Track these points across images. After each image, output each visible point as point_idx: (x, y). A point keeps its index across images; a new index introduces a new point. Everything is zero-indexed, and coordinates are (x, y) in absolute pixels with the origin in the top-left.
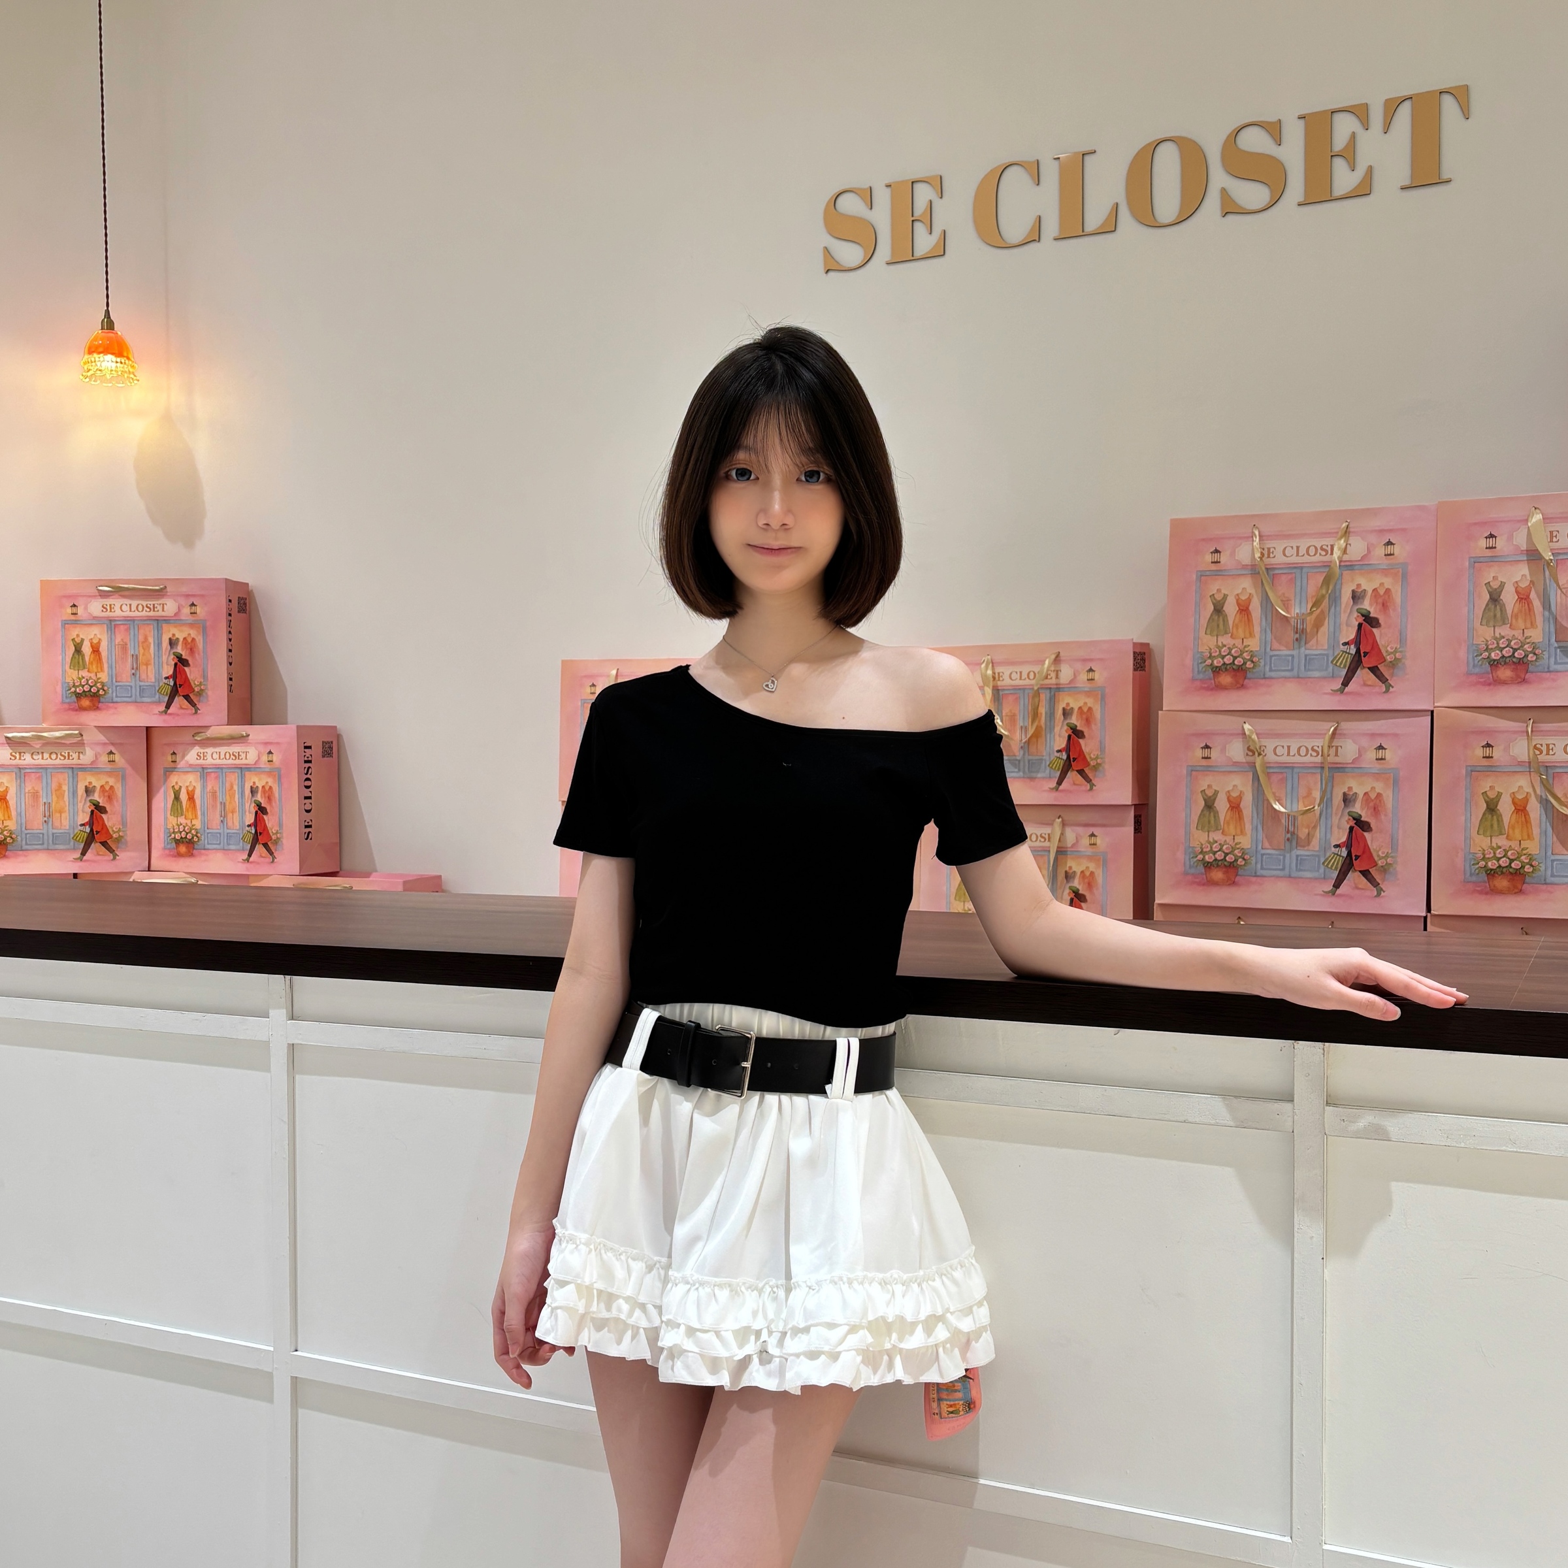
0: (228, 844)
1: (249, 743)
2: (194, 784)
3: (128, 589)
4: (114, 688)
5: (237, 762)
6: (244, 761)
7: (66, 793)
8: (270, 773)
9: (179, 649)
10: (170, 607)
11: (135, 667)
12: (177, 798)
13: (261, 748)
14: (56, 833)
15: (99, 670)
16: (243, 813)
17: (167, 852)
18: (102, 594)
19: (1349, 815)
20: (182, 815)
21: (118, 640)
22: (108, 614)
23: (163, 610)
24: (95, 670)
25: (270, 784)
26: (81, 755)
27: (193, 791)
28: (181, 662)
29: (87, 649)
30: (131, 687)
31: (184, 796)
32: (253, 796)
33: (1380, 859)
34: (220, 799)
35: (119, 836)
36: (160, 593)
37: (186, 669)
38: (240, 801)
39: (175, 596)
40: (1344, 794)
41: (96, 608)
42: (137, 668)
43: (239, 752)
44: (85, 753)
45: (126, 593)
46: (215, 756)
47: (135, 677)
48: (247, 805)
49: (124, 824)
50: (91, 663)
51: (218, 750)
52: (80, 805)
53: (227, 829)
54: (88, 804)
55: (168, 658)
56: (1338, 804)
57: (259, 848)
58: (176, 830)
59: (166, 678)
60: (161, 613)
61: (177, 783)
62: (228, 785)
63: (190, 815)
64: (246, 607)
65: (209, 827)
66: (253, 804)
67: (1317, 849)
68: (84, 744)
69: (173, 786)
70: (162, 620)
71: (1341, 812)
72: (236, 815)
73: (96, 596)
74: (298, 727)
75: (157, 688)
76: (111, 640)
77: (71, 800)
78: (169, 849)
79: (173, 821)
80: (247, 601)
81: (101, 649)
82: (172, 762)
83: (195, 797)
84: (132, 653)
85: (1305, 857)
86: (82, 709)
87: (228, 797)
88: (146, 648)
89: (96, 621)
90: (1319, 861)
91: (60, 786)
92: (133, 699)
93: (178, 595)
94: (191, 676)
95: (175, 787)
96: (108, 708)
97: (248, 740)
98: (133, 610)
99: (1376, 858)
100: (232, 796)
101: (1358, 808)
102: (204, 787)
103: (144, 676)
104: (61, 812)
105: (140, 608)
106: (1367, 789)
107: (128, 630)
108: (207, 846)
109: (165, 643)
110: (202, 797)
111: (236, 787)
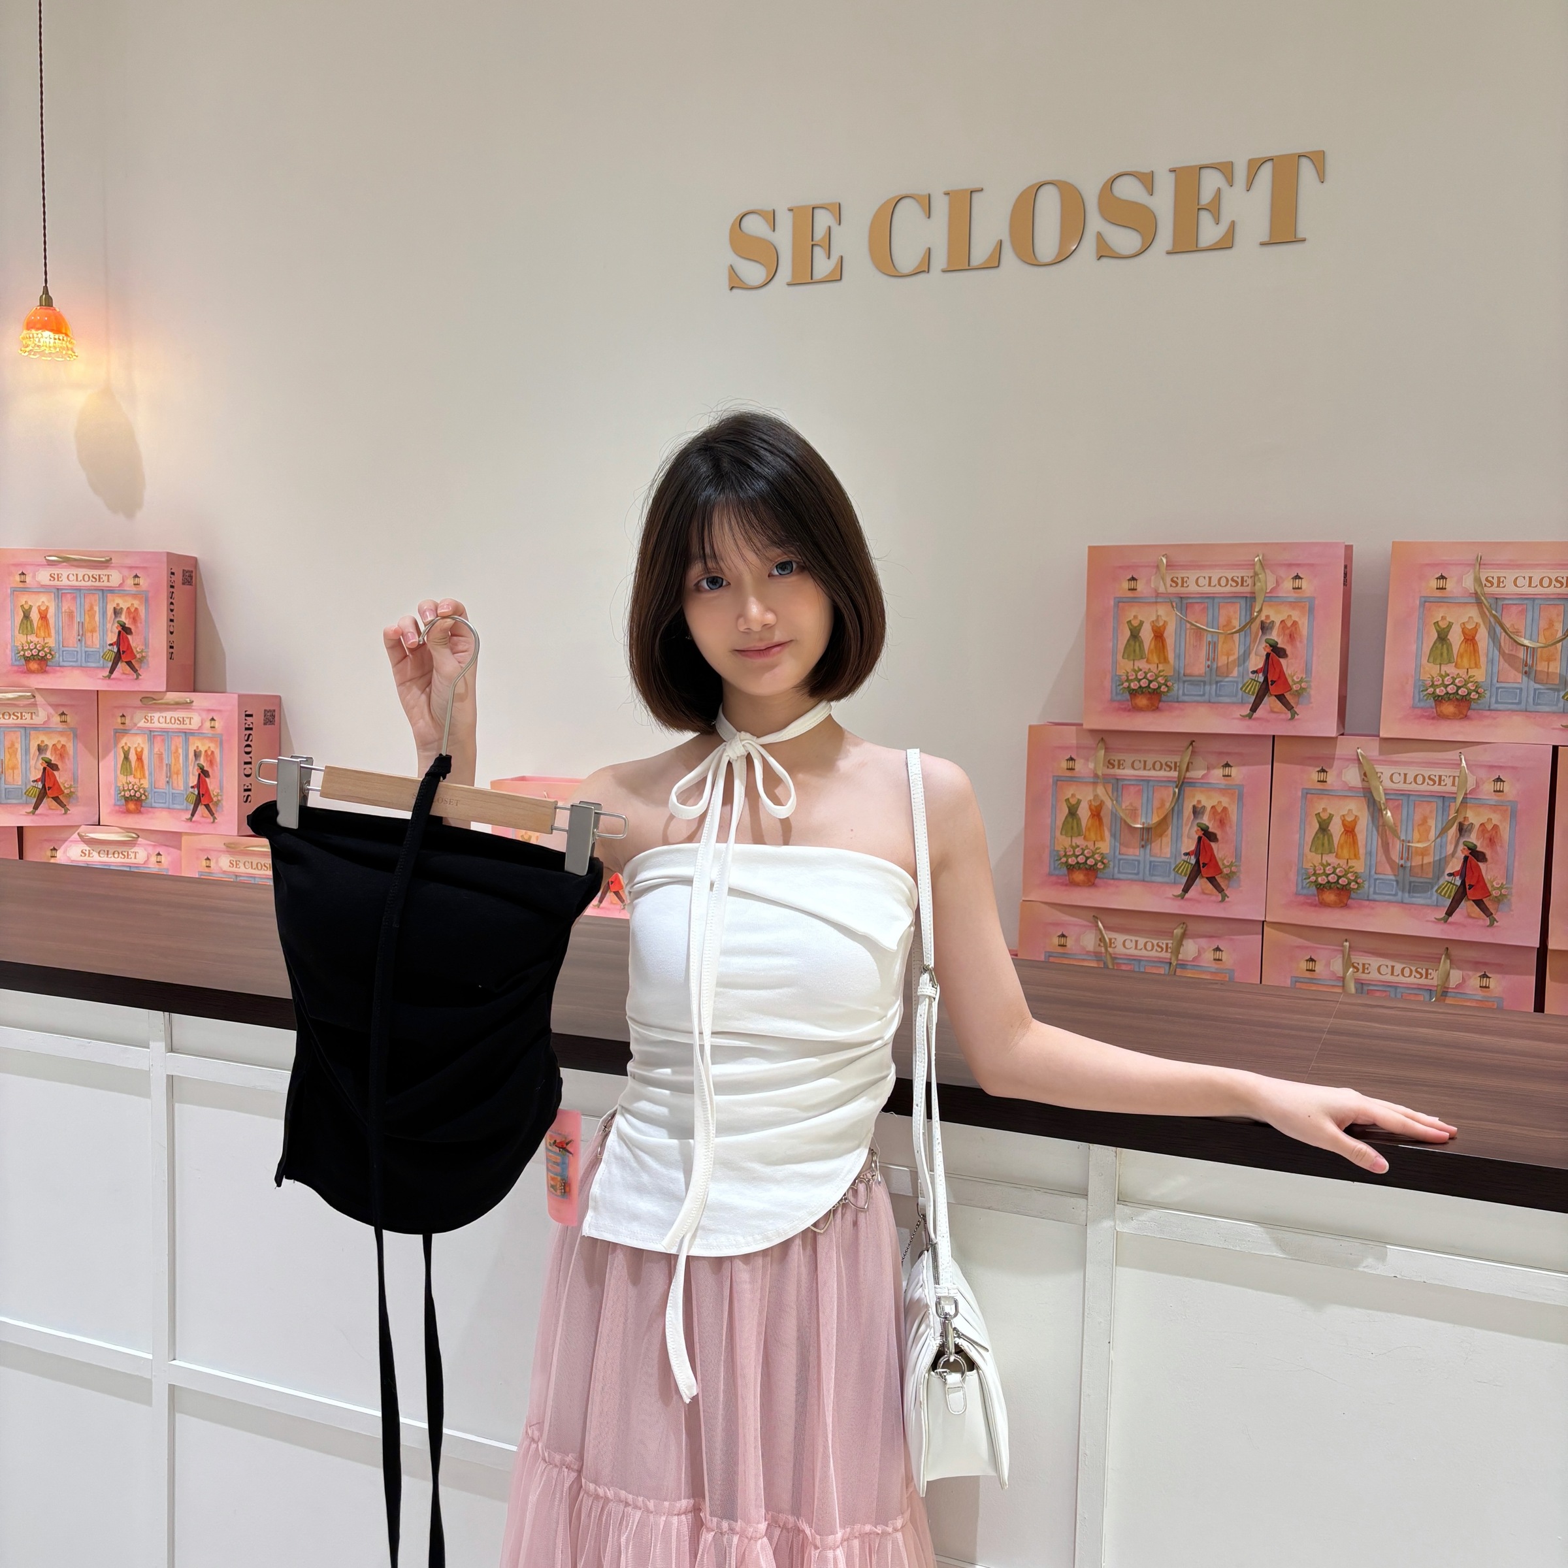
0: (173, 804)
1: (194, 709)
2: (142, 745)
3: (75, 560)
4: (61, 653)
5: (182, 726)
6: (188, 726)
7: (19, 749)
8: (212, 739)
9: (123, 618)
10: (114, 578)
11: (81, 633)
12: (126, 758)
13: (204, 715)
14: (8, 788)
15: (47, 635)
16: (187, 774)
17: (117, 808)
18: (49, 563)
19: (1199, 827)
20: (131, 774)
21: (65, 607)
22: (56, 583)
23: (108, 581)
24: (43, 634)
25: (212, 749)
26: (34, 716)
27: (142, 751)
28: (125, 630)
29: (35, 616)
30: (77, 652)
31: (133, 757)
32: (196, 759)
33: (1225, 867)
34: (166, 761)
35: (71, 792)
36: (106, 564)
37: (129, 637)
38: (185, 764)
39: (120, 567)
40: (1194, 807)
41: (44, 576)
42: (83, 634)
43: (183, 718)
44: (38, 712)
45: (75, 563)
46: (162, 720)
47: (81, 643)
48: (191, 768)
49: (75, 779)
50: (39, 628)
51: (164, 714)
52: (33, 763)
53: (173, 789)
54: (41, 761)
55: (112, 627)
56: (1188, 816)
57: (201, 808)
58: (126, 789)
59: (111, 645)
60: (106, 584)
61: (126, 744)
62: (173, 748)
63: (138, 775)
64: (192, 579)
65: (156, 786)
66: (196, 767)
67: (1169, 856)
68: (36, 704)
69: (123, 747)
70: (106, 590)
71: (1190, 824)
72: (181, 777)
73: (45, 565)
74: (240, 696)
75: (102, 654)
76: (58, 608)
77: (24, 757)
78: (119, 805)
79: (123, 779)
80: (194, 574)
81: (48, 616)
82: (122, 723)
83: (144, 757)
84: (79, 620)
85: (1159, 864)
86: (30, 672)
87: (173, 761)
88: (92, 617)
89: (45, 589)
90: (1170, 868)
91: (13, 745)
92: (79, 663)
93: (122, 567)
94: (133, 644)
95: (125, 748)
96: (55, 672)
97: (192, 706)
98: (79, 580)
99: (1221, 867)
100: (177, 758)
101: (1206, 820)
102: (151, 750)
103: (89, 642)
104: (13, 768)
105: (86, 578)
106: (1215, 803)
107: (74, 598)
108: (154, 805)
109: (110, 612)
110: (150, 758)
111: (180, 751)
